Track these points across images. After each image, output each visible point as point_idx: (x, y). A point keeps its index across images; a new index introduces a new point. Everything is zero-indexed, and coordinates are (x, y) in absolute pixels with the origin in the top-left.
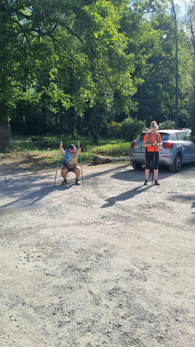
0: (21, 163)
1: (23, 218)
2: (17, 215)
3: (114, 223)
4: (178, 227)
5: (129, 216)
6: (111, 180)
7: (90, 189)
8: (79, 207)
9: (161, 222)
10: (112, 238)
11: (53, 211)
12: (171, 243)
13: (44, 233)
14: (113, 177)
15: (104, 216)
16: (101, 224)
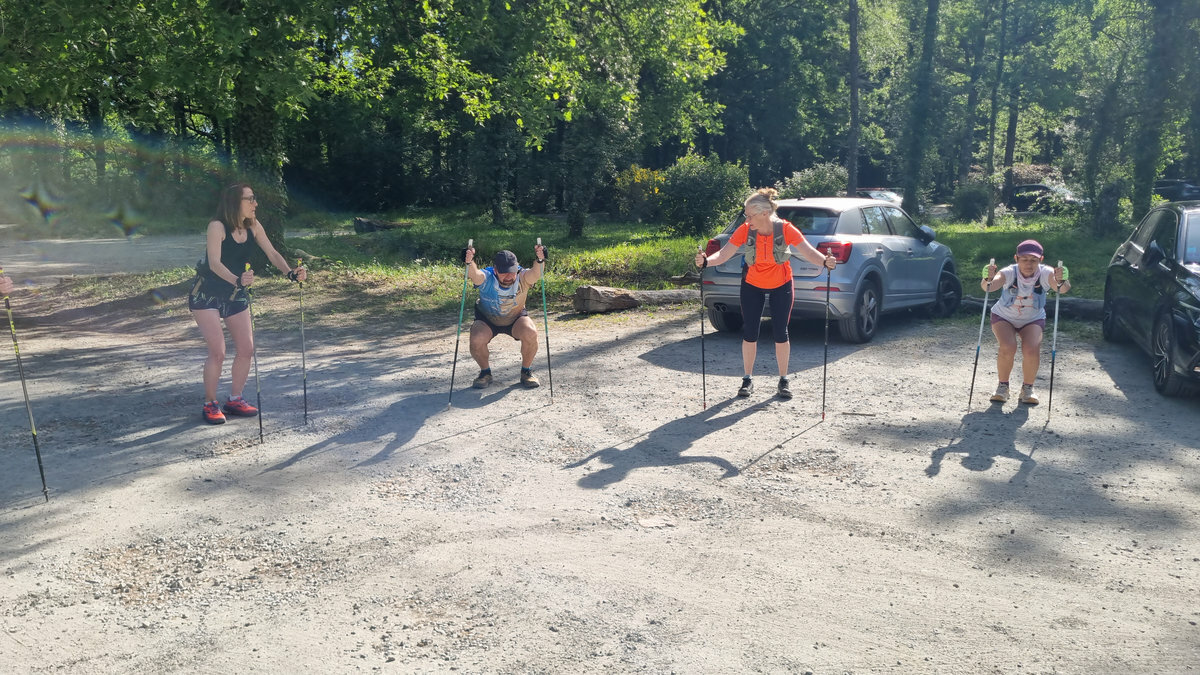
0: (327, 310)
1: (353, 506)
2: (332, 495)
3: (670, 523)
4: (890, 537)
5: (720, 499)
6: (641, 369)
7: (574, 401)
8: (544, 468)
9: (829, 518)
10: (669, 577)
11: (455, 481)
12: (871, 592)
13: (432, 559)
14: (648, 360)
15: (632, 497)
16: (626, 525)
